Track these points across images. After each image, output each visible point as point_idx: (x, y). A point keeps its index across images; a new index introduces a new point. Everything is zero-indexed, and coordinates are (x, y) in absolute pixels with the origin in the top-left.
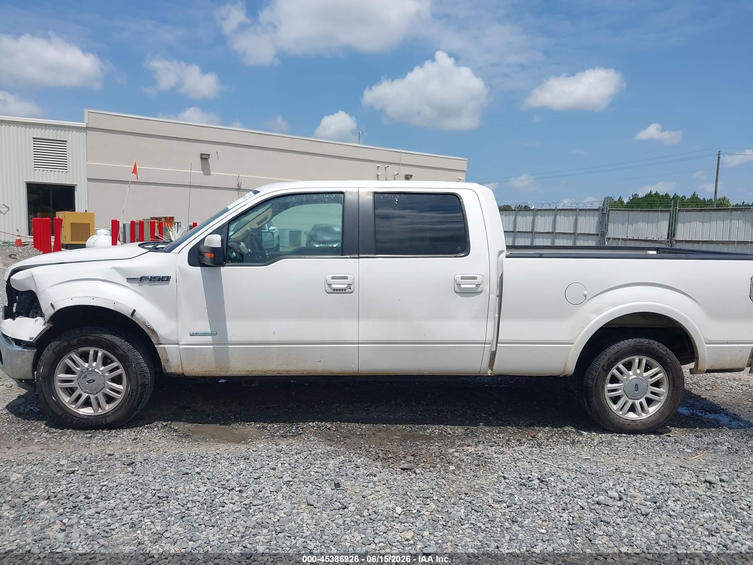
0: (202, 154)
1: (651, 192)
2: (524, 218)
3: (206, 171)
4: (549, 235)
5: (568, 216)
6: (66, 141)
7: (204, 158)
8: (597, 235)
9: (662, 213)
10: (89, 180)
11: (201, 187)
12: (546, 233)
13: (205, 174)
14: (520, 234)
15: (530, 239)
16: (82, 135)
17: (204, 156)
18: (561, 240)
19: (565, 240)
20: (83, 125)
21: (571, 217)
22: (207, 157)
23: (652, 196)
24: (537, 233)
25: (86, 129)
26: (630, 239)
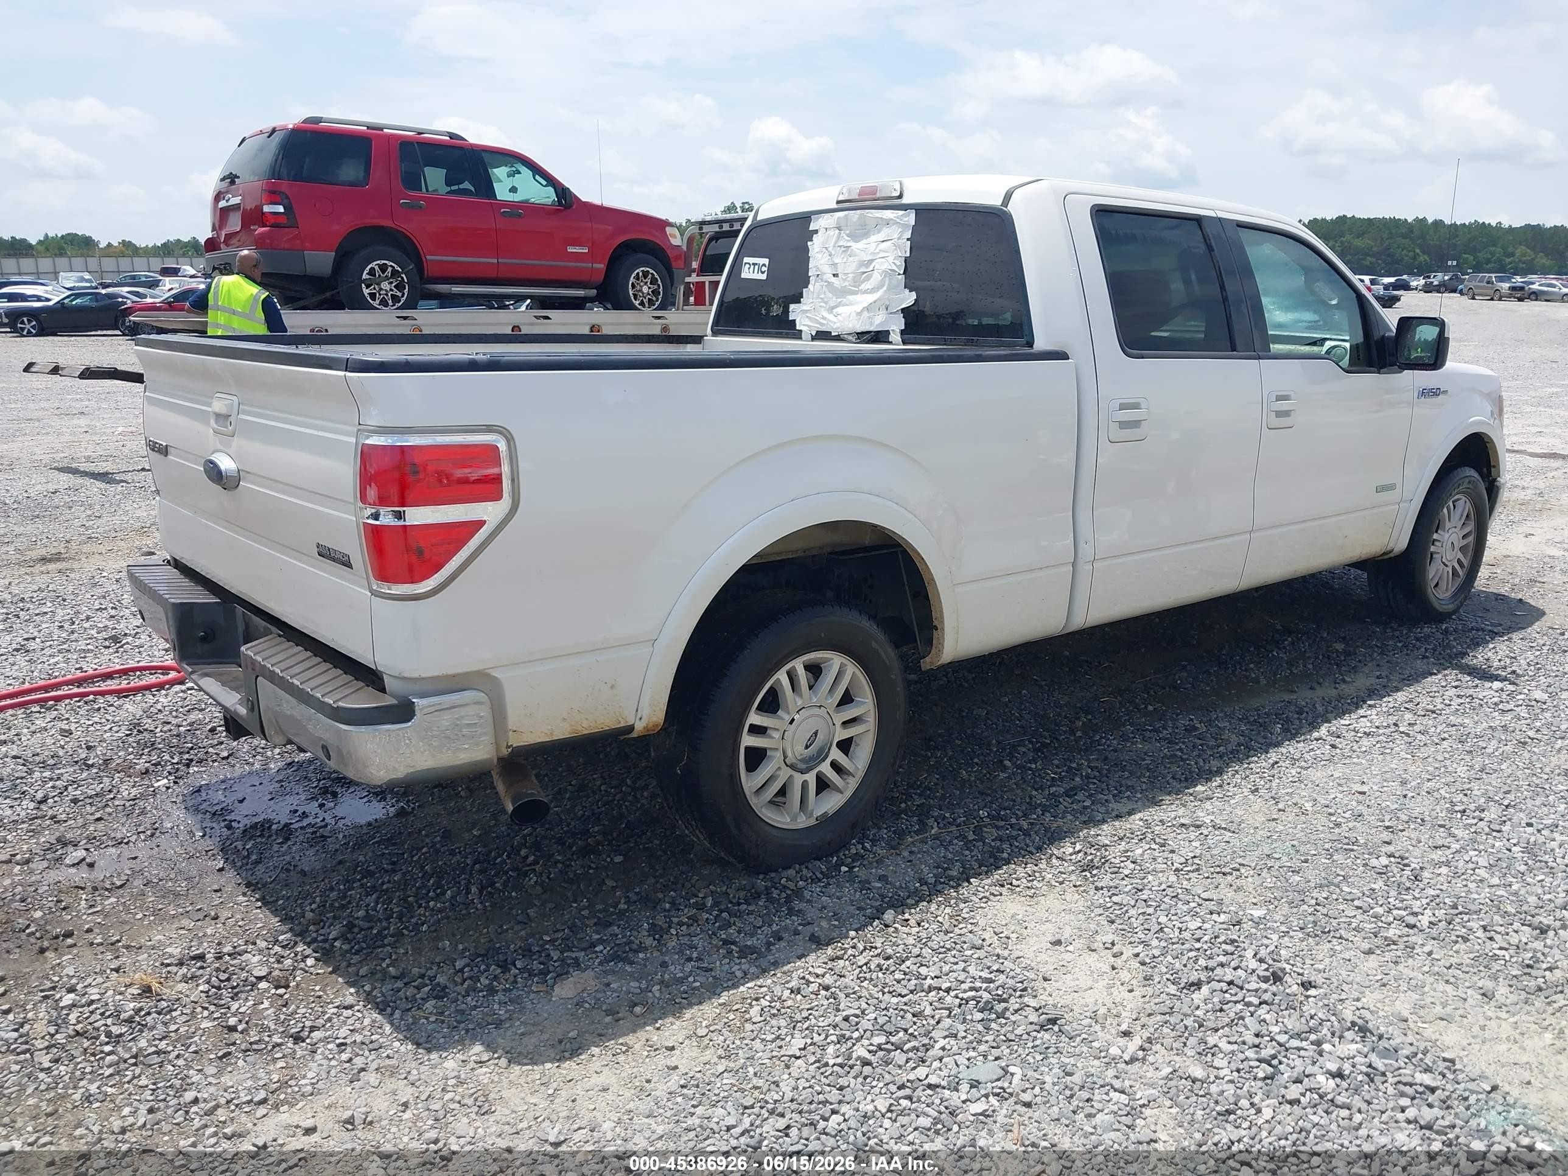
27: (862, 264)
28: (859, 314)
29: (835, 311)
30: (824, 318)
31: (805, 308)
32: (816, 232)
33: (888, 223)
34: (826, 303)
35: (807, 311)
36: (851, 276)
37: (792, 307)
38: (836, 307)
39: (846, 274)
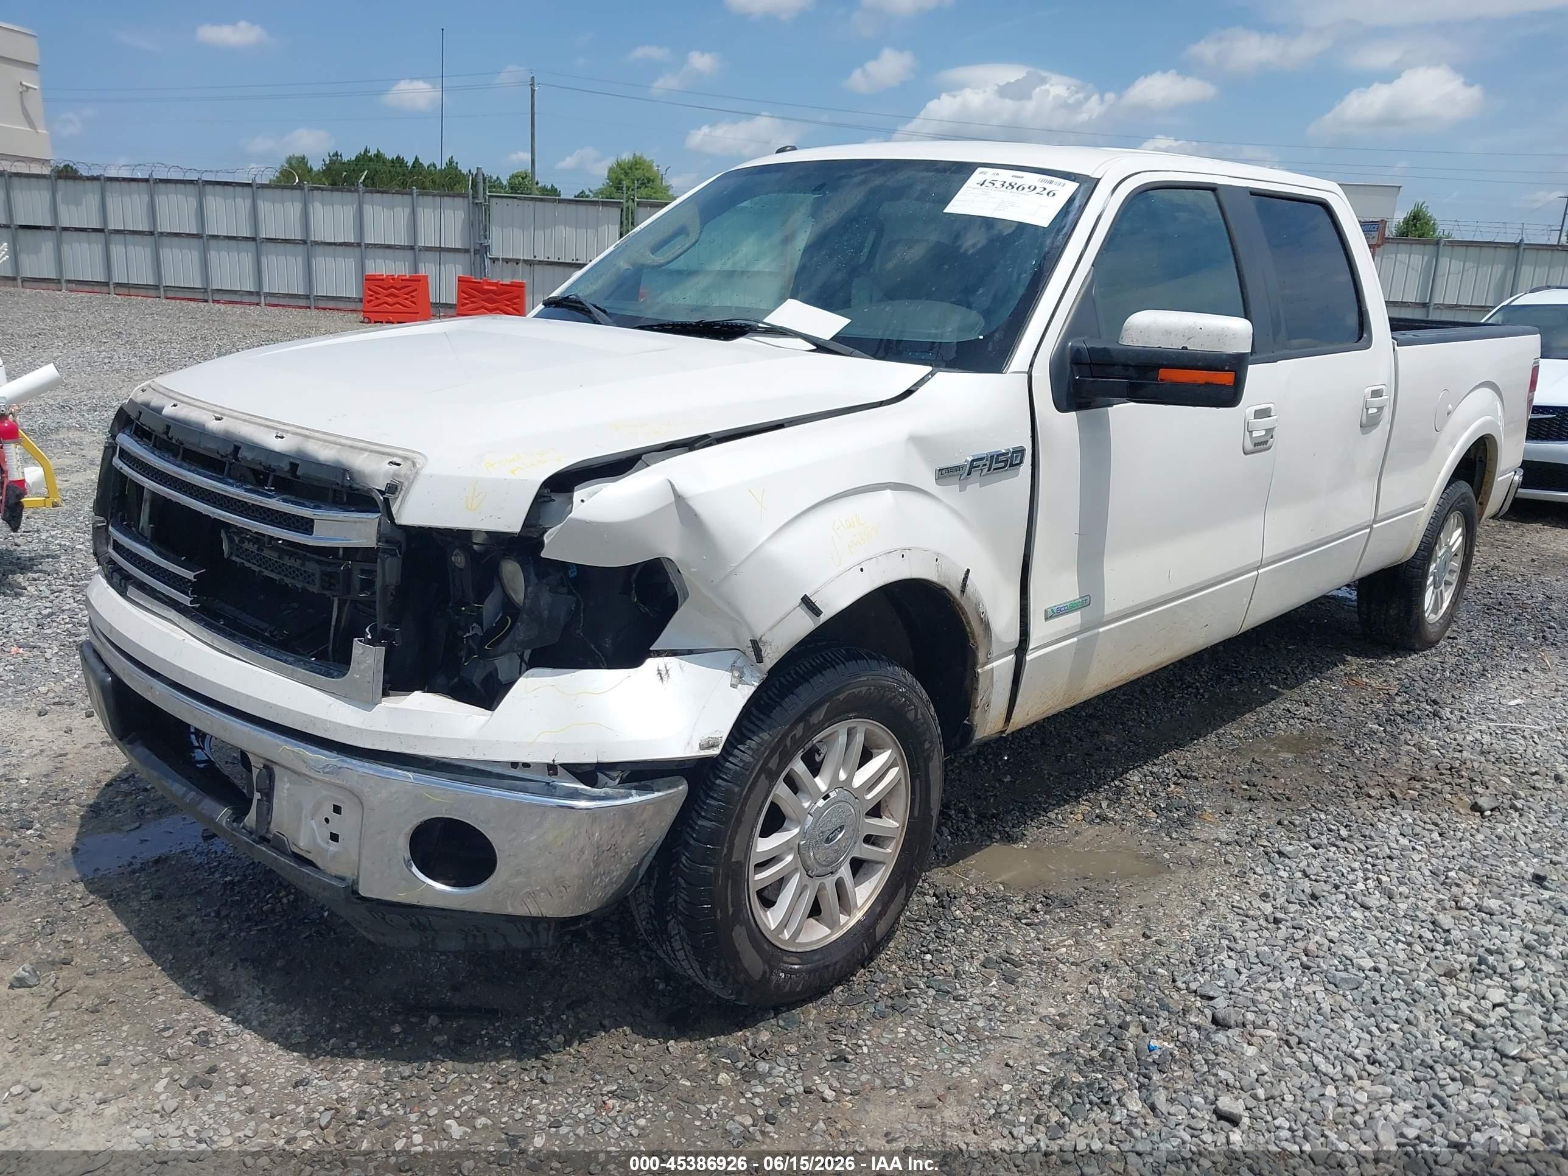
1: (366, 151)
2: (278, 206)
4: (349, 250)
5: (392, 208)
8: (467, 251)
9: (606, 209)
12: (341, 244)
14: (271, 245)
15: (300, 259)
18: (380, 262)
19: (390, 263)
21: (399, 210)
23: (370, 159)
24: (316, 243)
26: (540, 262)
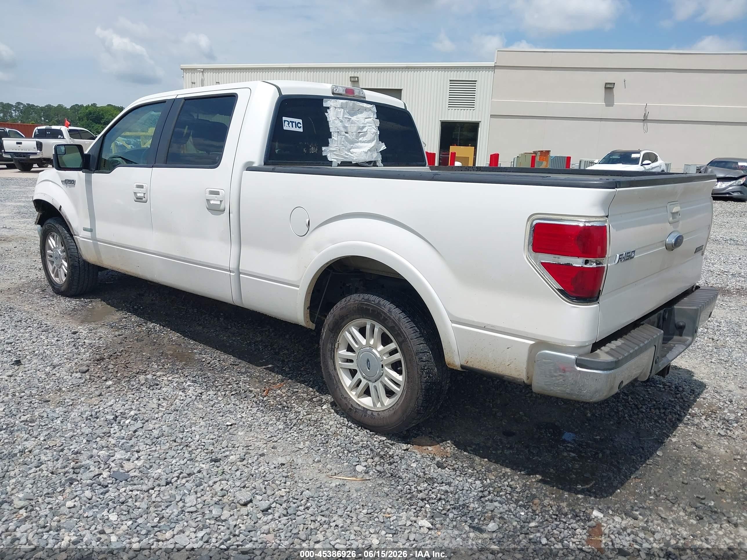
0: (606, 84)
3: (609, 101)
6: (476, 81)
7: (609, 88)
10: (492, 116)
11: (601, 119)
13: (607, 105)
16: (491, 73)
17: (608, 86)
20: (492, 64)
22: (611, 86)
25: (495, 67)
27: (359, 128)
28: (366, 153)
29: (351, 151)
30: (346, 154)
31: (331, 149)
32: (328, 108)
33: (366, 109)
34: (346, 147)
35: (334, 151)
36: (355, 133)
37: (324, 148)
38: (350, 149)
39: (352, 133)
